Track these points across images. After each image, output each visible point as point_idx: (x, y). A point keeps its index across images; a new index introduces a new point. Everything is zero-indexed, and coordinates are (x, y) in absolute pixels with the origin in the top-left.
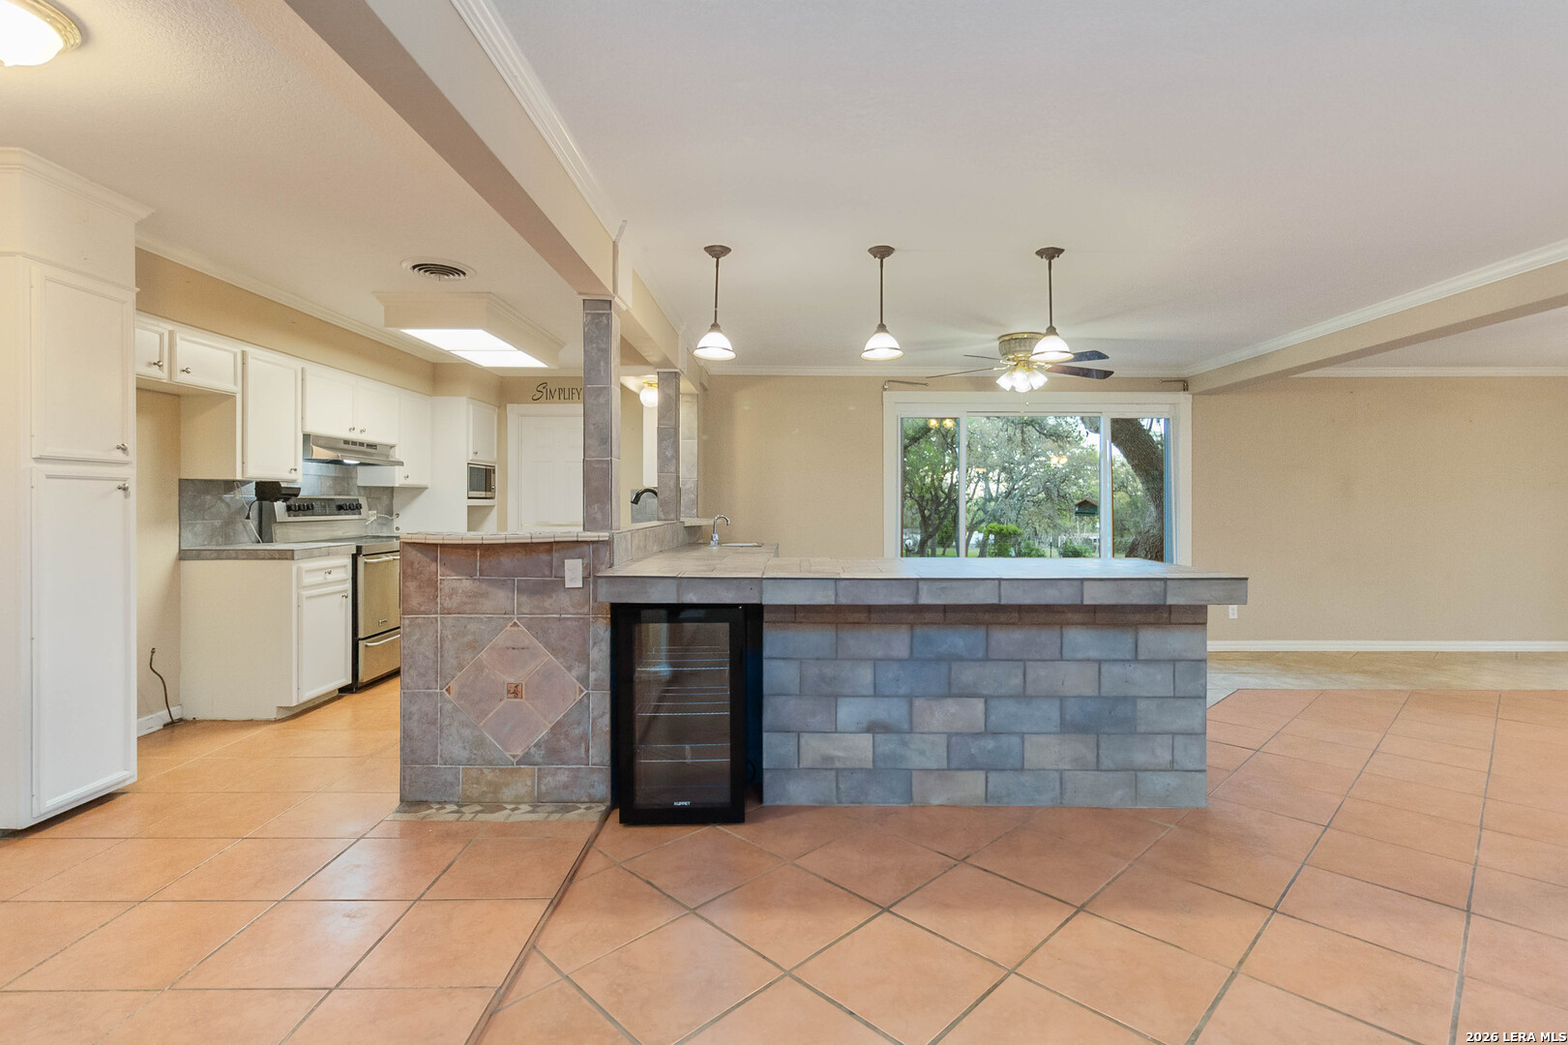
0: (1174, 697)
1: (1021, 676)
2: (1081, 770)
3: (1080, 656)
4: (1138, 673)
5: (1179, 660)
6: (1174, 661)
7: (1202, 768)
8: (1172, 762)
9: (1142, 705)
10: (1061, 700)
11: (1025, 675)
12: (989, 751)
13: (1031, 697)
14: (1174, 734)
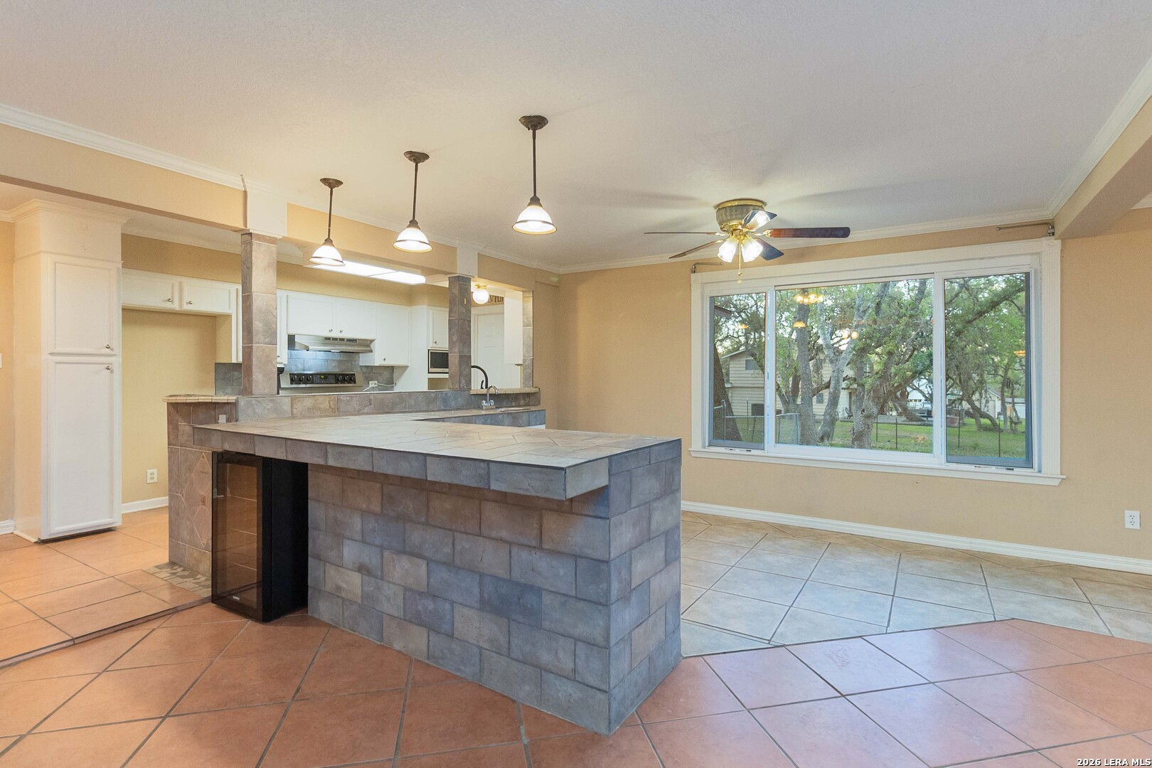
0: (576, 597)
1: (451, 546)
2: (496, 653)
3: (494, 534)
4: (543, 563)
5: (581, 557)
6: (576, 557)
7: (603, 687)
8: (574, 671)
9: (547, 599)
10: (480, 576)
11: (453, 545)
12: (430, 612)
13: (459, 568)
14: (577, 640)
